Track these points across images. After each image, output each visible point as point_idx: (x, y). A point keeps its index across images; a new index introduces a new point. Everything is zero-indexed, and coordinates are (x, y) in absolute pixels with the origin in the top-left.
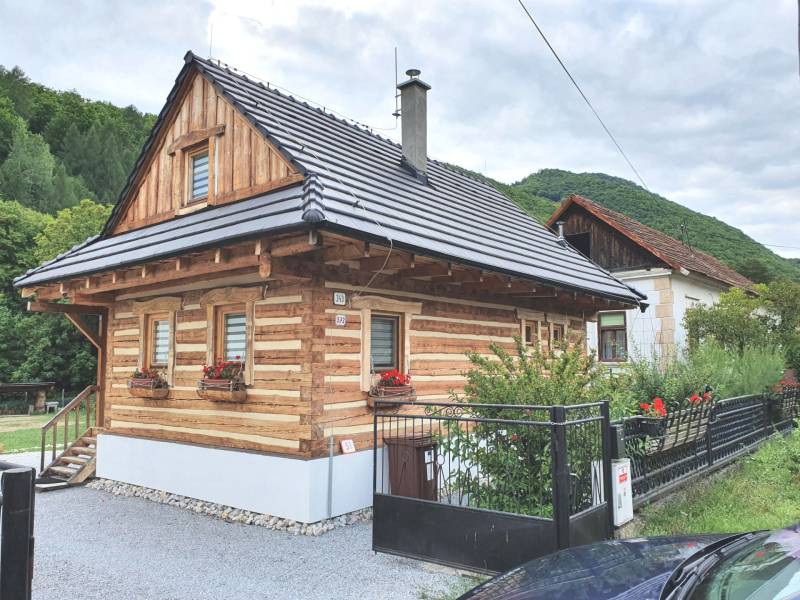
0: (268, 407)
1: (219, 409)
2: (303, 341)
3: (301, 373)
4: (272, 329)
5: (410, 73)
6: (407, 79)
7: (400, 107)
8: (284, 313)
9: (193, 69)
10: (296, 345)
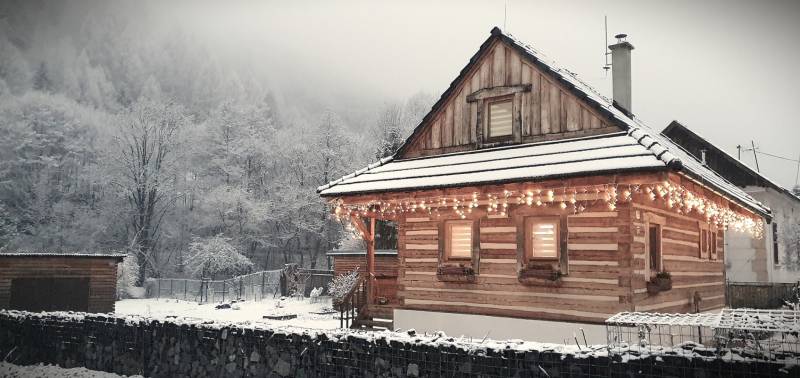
0: (586, 291)
1: (531, 291)
2: (619, 244)
3: (619, 267)
4: (587, 235)
5: (618, 37)
6: (615, 42)
7: (610, 62)
8: (598, 224)
9: (496, 35)
10: (614, 247)
